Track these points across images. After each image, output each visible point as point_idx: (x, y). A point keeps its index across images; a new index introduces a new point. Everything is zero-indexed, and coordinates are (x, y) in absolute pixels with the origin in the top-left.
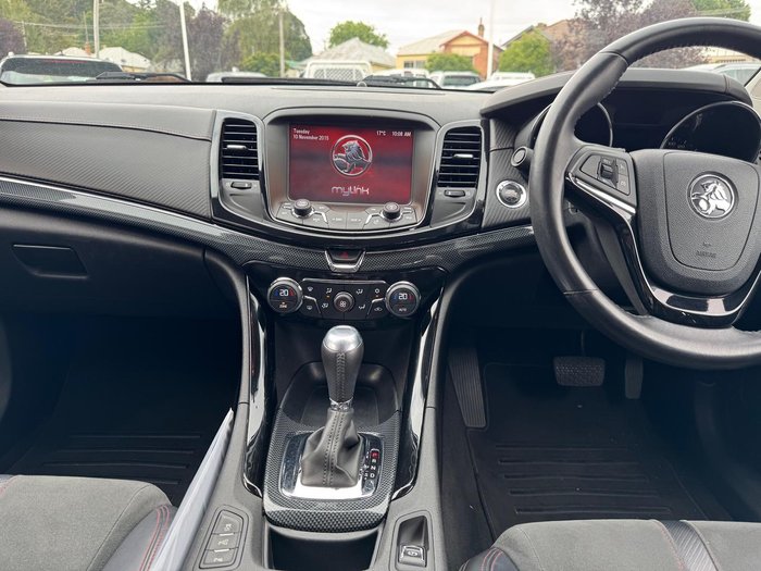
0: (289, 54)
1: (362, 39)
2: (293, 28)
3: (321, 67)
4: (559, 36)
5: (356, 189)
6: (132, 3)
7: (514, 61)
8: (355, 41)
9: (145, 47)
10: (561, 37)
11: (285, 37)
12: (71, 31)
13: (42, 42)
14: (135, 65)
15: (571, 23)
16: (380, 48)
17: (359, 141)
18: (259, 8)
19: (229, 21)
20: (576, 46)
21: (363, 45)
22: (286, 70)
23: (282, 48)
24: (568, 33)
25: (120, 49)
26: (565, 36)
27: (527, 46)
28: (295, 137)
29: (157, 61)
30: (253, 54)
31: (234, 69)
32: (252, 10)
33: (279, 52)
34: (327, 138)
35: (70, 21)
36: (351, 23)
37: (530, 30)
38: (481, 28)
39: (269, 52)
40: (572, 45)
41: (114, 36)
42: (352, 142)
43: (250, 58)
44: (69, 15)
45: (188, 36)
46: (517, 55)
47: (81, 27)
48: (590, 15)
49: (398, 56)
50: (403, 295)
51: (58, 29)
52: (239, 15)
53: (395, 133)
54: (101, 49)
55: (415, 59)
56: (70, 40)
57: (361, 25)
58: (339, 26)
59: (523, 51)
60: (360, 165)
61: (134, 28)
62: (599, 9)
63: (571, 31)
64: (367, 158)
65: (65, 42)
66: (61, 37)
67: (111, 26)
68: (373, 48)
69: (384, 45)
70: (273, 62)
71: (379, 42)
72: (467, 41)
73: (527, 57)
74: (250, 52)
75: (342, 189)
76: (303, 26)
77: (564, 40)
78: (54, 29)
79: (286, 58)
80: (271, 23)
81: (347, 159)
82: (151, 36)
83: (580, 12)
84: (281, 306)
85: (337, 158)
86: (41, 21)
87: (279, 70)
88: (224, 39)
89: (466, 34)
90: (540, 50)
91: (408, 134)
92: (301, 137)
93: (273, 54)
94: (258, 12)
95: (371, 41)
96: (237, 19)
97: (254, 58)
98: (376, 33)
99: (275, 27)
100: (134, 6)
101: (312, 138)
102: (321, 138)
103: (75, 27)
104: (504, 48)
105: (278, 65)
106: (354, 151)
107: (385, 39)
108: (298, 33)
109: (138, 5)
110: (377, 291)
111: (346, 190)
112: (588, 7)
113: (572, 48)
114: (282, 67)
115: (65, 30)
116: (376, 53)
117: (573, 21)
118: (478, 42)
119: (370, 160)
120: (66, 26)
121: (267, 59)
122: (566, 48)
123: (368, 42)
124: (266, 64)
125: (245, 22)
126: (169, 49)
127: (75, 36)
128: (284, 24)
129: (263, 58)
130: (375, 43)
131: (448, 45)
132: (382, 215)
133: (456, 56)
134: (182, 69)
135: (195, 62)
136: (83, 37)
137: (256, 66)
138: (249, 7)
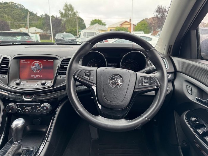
0: (80, 28)
1: (99, 24)
2: (81, 21)
3: (85, 32)
4: (150, 22)
5: (38, 76)
6: (39, 16)
7: (139, 28)
8: (97, 24)
9: (42, 27)
10: (151, 22)
11: (78, 24)
12: (22, 23)
13: (14, 26)
14: (39, 32)
15: (153, 18)
16: (104, 26)
17: (39, 63)
18: (71, 16)
19: (63, 20)
20: (155, 24)
21: (99, 25)
22: (78, 32)
23: (77, 27)
24: (152, 21)
25: (35, 28)
26: (152, 22)
27: (142, 24)
28: (21, 62)
29: (44, 31)
30: (70, 28)
31: (64, 32)
32: (70, 17)
33: (76, 27)
34: (30, 62)
35: (22, 21)
36: (96, 19)
37: (143, 20)
38: (130, 20)
39: (74, 28)
40: (154, 24)
41: (34, 25)
42: (37, 63)
43: (69, 29)
44: (22, 19)
45: (52, 24)
46: (139, 27)
47: (25, 22)
48: (158, 16)
49: (109, 28)
50: (45, 107)
51: (19, 23)
52: (66, 19)
53: (48, 60)
54: (29, 28)
55: (113, 29)
56: (22, 26)
57: (99, 20)
58: (93, 20)
59: (141, 26)
60: (39, 69)
61: (39, 22)
62: (160, 14)
63: (153, 20)
64: (41, 67)
65: (21, 26)
66: (20, 25)
67: (33, 22)
68: (102, 26)
69: (105, 25)
70: (75, 30)
71: (104, 24)
72: (127, 23)
73: (142, 27)
74: (69, 28)
75: (34, 76)
76: (83, 21)
77: (151, 23)
78: (18, 23)
79: (78, 29)
80: (75, 20)
81: (35, 67)
82: (43, 24)
83: (155, 15)
84: (10, 111)
85: (33, 67)
86: (14, 21)
87: (77, 32)
88: (62, 25)
89: (126, 22)
90: (146, 25)
91: (52, 60)
92: (23, 62)
93: (75, 28)
94: (71, 17)
95: (101, 24)
96: (65, 19)
97: (70, 29)
98: (102, 22)
99: (76, 21)
100: (39, 17)
101: (26, 62)
102: (28, 62)
103: (23, 22)
104: (137, 25)
105: (76, 31)
106: (37, 65)
107: (105, 24)
108: (82, 22)
109: (40, 17)
110: (38, 106)
111: (35, 76)
112: (157, 14)
113: (154, 25)
114: (77, 31)
115: (20, 23)
116: (102, 27)
117: (154, 18)
118: (129, 24)
119: (42, 68)
120: (21, 22)
121: (73, 30)
122: (152, 25)
123: (100, 25)
124: (73, 31)
125: (68, 20)
126: (47, 27)
127: (24, 25)
128: (78, 20)
129: (72, 29)
130: (102, 25)
131: (121, 25)
132: (41, 84)
133: (123, 28)
134: (50, 33)
135: (54, 31)
136: (26, 25)
137: (70, 31)
138: (69, 16)
